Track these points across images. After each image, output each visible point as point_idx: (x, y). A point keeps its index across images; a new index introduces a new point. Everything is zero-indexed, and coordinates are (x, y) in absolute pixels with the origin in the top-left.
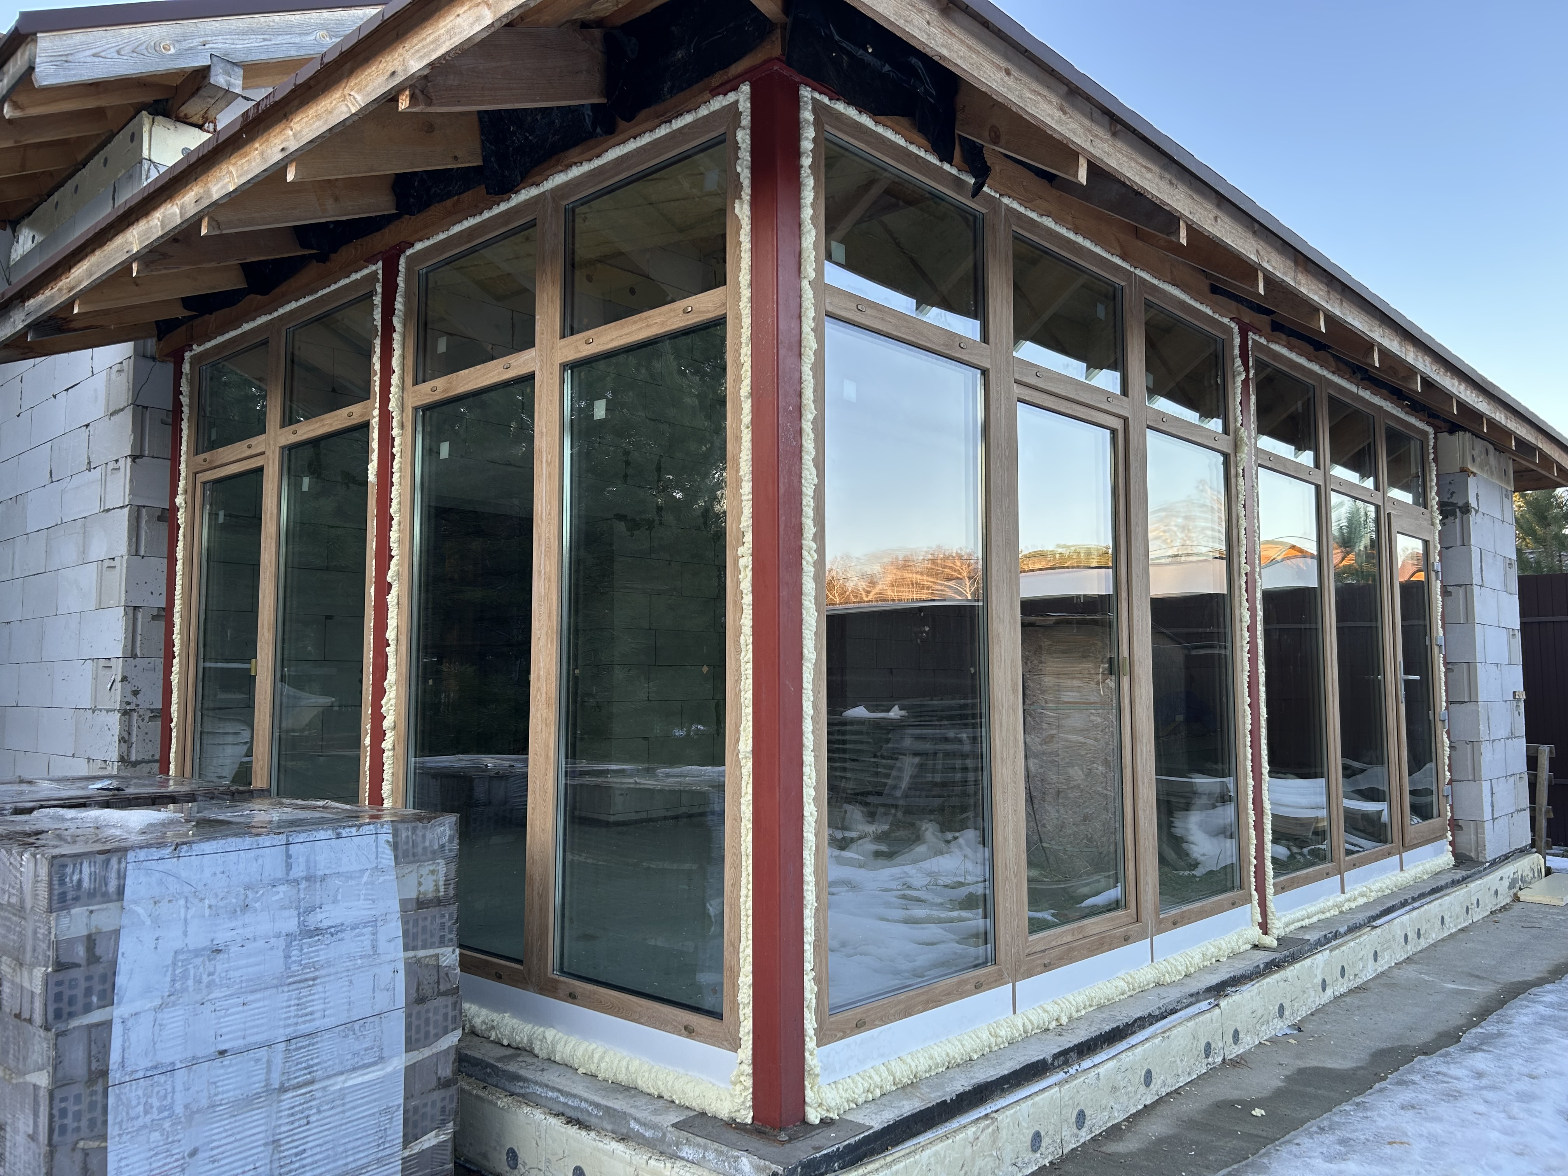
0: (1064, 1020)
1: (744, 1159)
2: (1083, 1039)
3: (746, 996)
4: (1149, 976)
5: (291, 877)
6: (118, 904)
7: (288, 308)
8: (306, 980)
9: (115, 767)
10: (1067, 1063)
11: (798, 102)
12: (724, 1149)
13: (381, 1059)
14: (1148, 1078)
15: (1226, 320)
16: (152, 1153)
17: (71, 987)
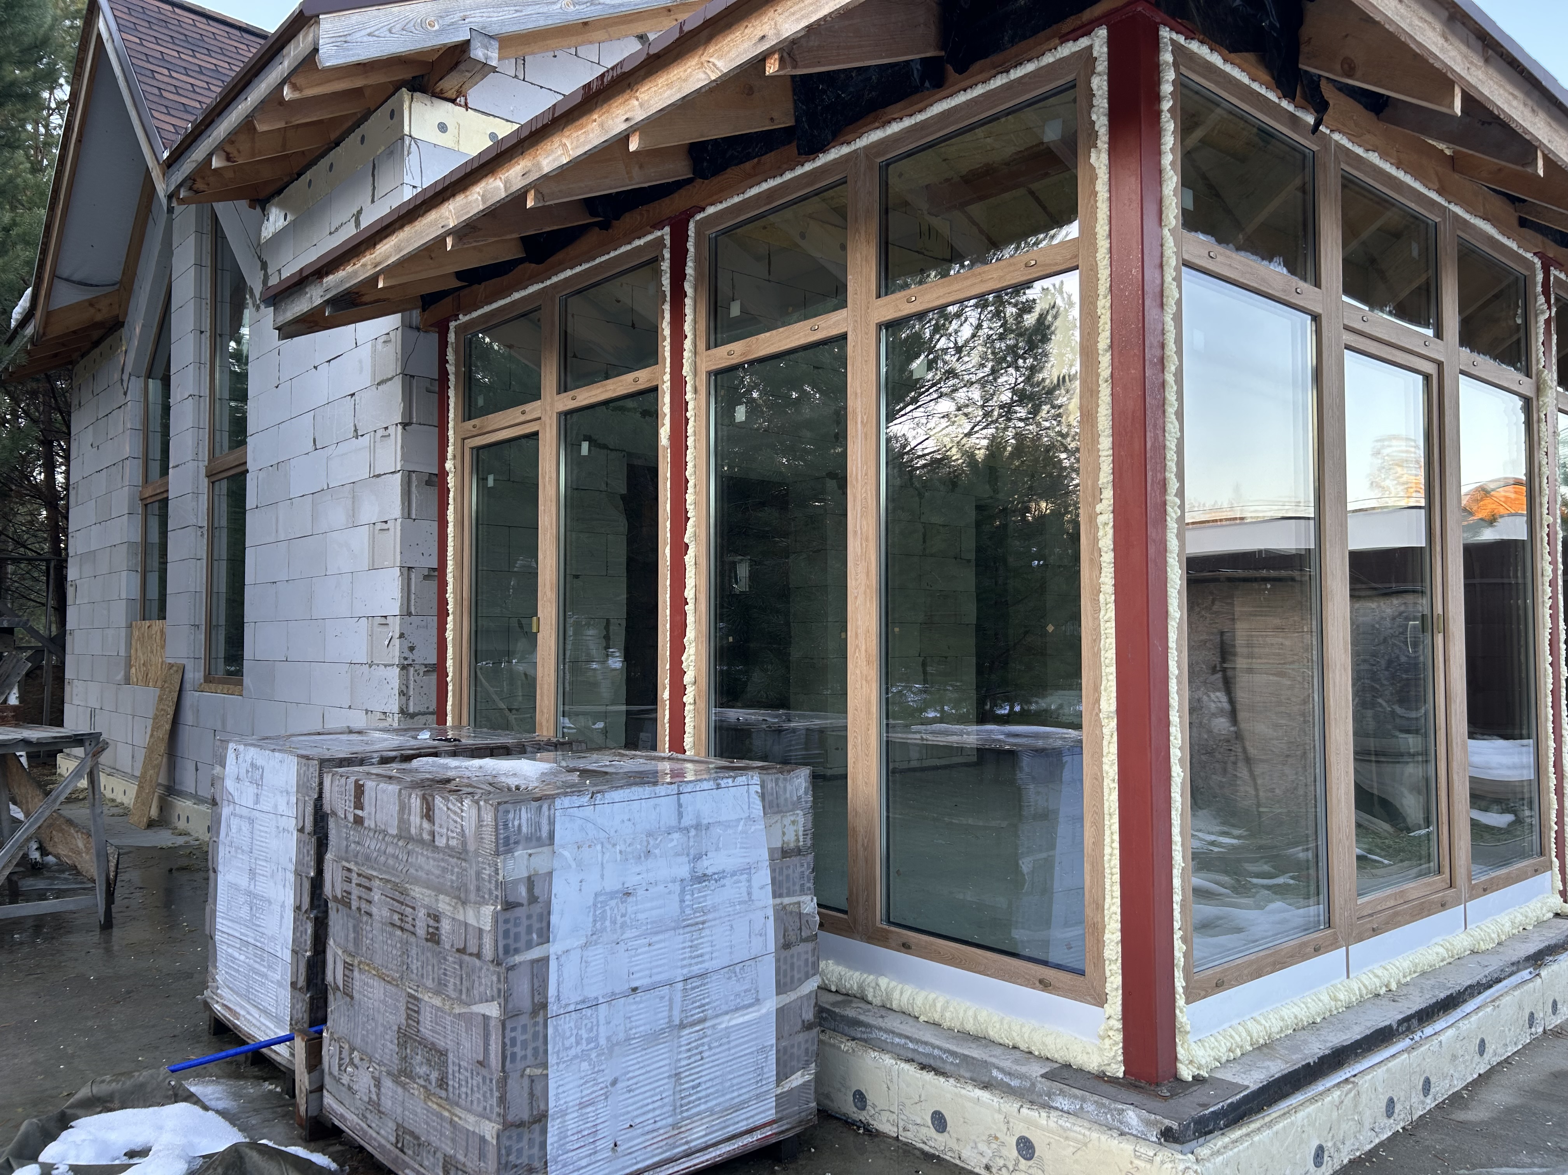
0: (1394, 986)
1: (1131, 1113)
2: (1423, 1006)
3: (1114, 953)
4: (1465, 943)
5: (682, 825)
6: (550, 848)
7: (562, 276)
8: (697, 924)
9: (396, 719)
10: (1409, 1030)
11: (1158, 44)
12: (1106, 1102)
13: (757, 1001)
14: (1482, 1047)
15: (1529, 256)
16: (582, 1081)
17: (516, 925)
